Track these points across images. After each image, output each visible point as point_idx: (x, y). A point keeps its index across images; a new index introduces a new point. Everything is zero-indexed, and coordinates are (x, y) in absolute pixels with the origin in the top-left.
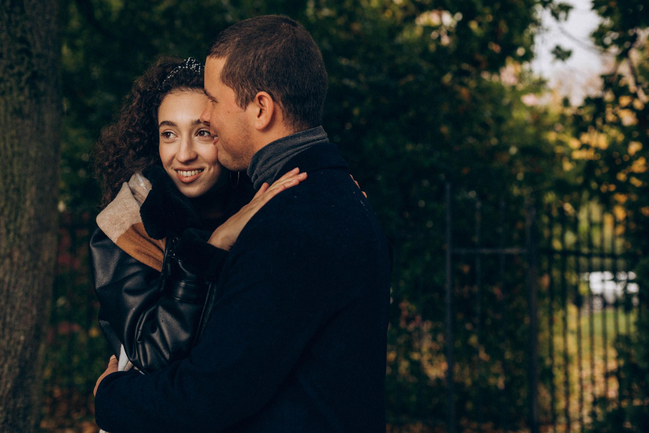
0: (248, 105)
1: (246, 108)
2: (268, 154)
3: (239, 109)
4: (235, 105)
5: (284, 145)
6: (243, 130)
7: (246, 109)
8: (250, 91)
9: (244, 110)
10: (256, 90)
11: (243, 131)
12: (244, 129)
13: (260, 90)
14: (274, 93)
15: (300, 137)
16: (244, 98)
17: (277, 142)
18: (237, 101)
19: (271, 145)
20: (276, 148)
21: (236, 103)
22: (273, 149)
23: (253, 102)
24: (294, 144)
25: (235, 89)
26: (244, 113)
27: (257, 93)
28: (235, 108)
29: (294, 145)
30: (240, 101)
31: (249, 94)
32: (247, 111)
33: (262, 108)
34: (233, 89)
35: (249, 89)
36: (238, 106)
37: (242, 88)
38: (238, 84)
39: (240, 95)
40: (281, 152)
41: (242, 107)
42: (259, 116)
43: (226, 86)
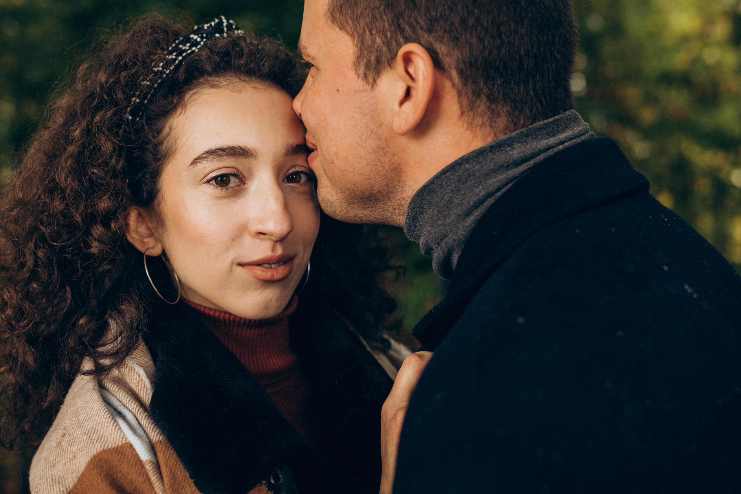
0: (381, 74)
1: (375, 81)
3: (360, 83)
4: (352, 74)
6: (368, 134)
7: (375, 85)
8: (387, 42)
9: (370, 87)
10: (401, 40)
12: (371, 131)
13: (408, 40)
16: (373, 58)
18: (356, 64)
20: (458, 178)
21: (354, 69)
22: (452, 180)
23: (391, 67)
25: (356, 37)
26: (370, 93)
27: (400, 46)
28: (353, 81)
30: (364, 66)
31: (384, 49)
32: (377, 89)
33: (411, 84)
34: (352, 36)
35: (385, 35)
36: (359, 78)
37: (371, 34)
38: (362, 25)
39: (365, 52)
40: (471, 184)
41: (366, 79)
42: (401, 103)
43: (337, 29)
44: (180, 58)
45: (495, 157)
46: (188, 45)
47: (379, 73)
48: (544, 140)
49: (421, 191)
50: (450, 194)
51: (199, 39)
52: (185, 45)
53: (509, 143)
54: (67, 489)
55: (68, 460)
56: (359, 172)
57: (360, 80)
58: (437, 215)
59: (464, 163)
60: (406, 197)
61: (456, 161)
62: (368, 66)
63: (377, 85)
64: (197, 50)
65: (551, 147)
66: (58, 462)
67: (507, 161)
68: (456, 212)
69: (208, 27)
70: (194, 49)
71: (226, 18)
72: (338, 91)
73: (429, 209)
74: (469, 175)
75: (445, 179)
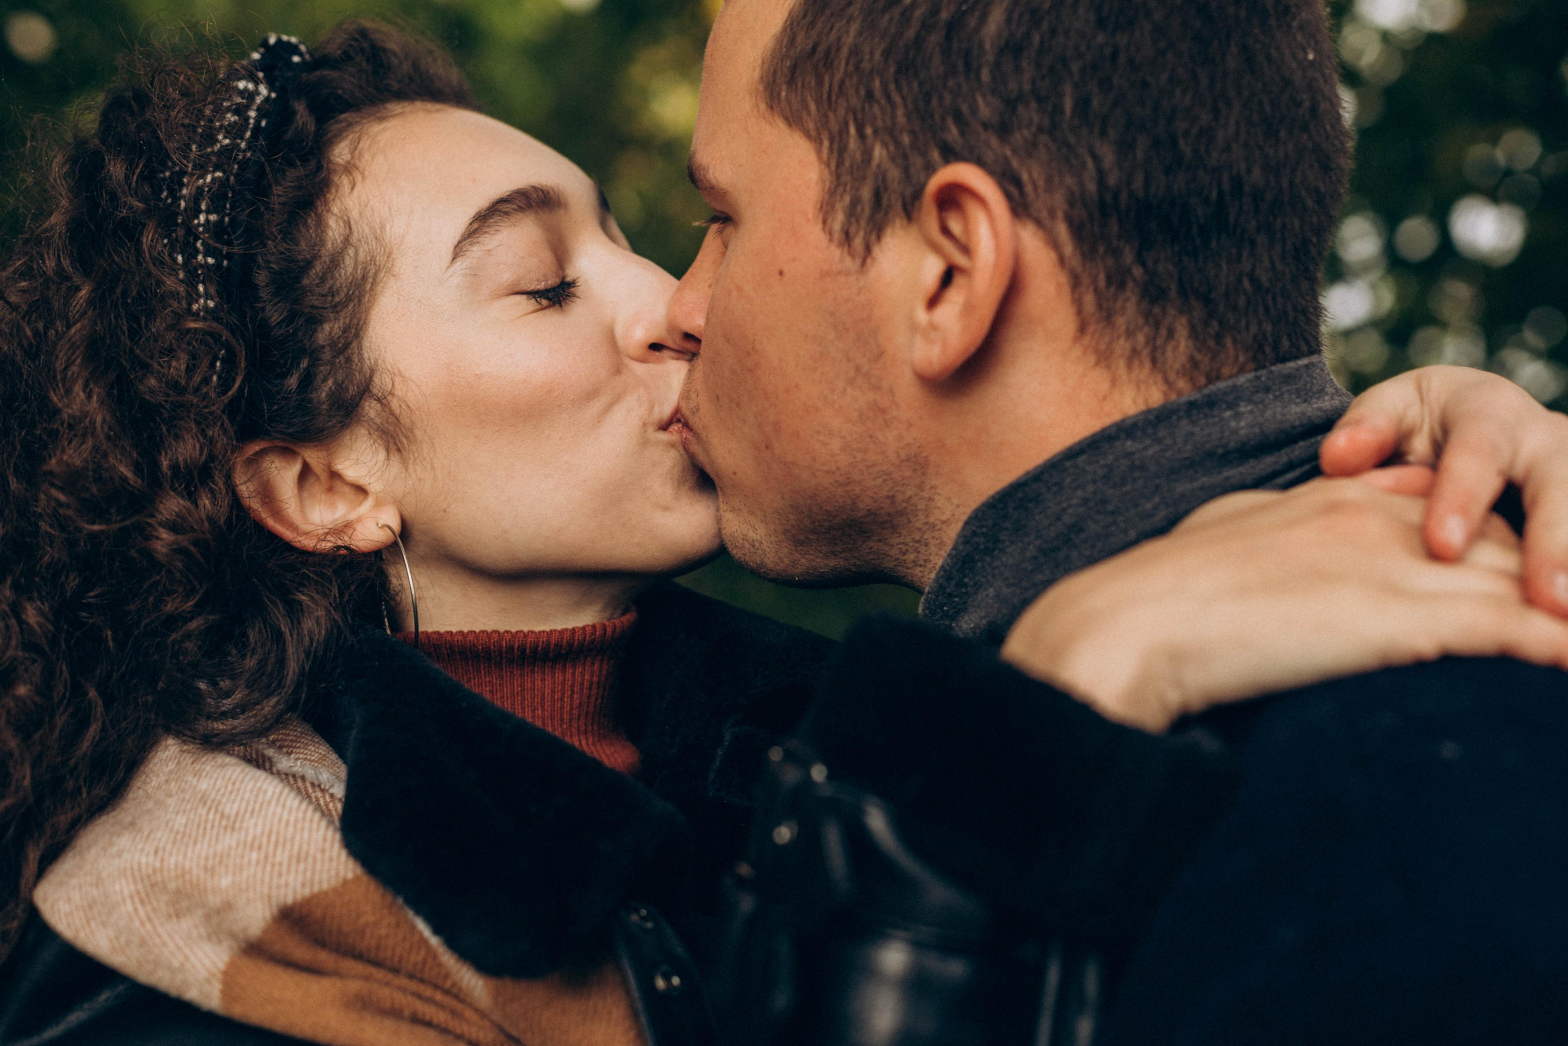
0: (884, 234)
1: (868, 250)
3: (833, 254)
5: (1150, 452)
6: (850, 375)
7: (869, 261)
8: (901, 157)
9: (858, 262)
10: (935, 155)
11: (851, 382)
12: (858, 369)
13: (951, 153)
14: (1032, 173)
15: (1238, 405)
16: (866, 195)
18: (826, 209)
21: (820, 220)
23: (908, 217)
24: (1208, 446)
26: (857, 278)
27: (934, 172)
28: (817, 248)
29: (1210, 454)
30: (845, 212)
31: (894, 173)
32: (873, 272)
33: (959, 258)
34: (816, 140)
35: (898, 144)
36: (831, 240)
37: (862, 136)
38: (841, 112)
39: (846, 178)
41: (849, 246)
42: (933, 302)
43: (781, 124)
45: (1197, 429)
47: (880, 231)
56: (824, 468)
57: (832, 246)
62: (853, 212)
63: (874, 259)
72: (781, 273)
74: (1132, 467)
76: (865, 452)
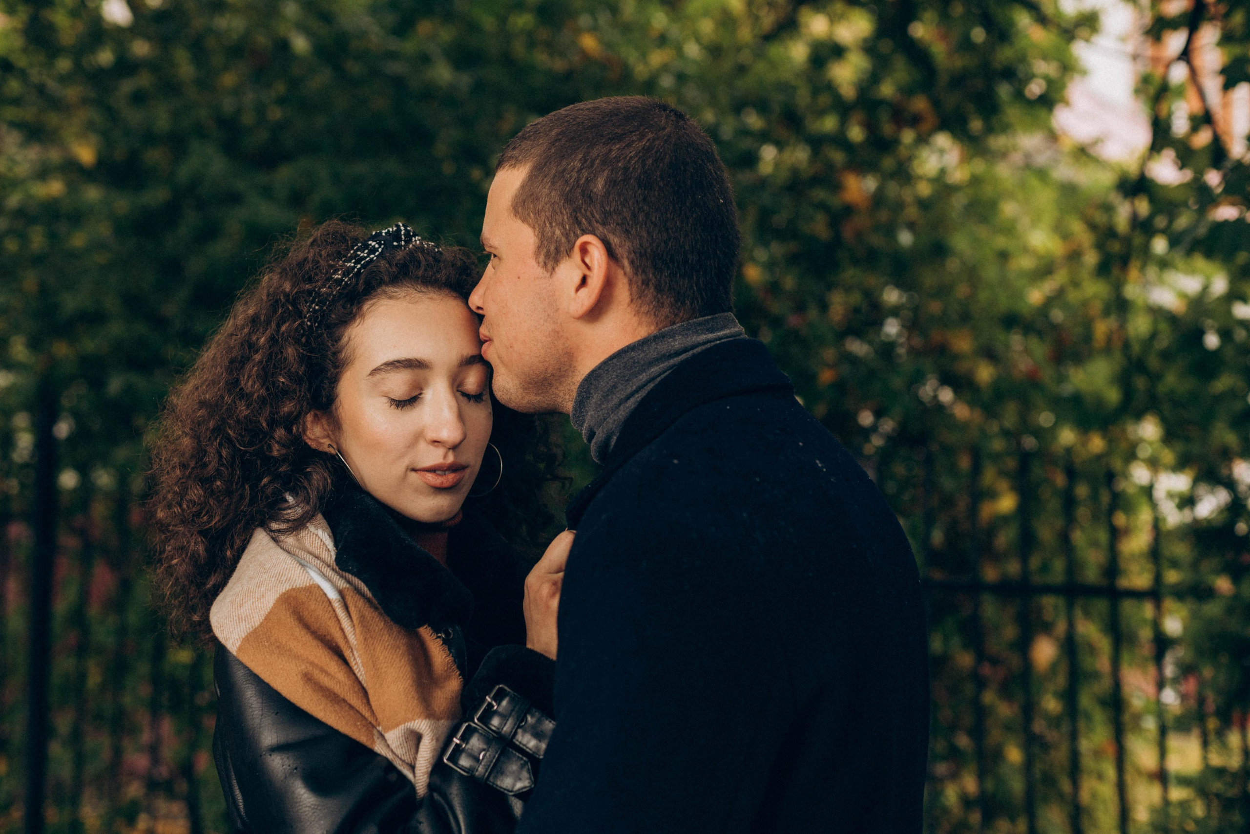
0: (560, 263)
1: (553, 269)
2: (610, 378)
3: (539, 271)
4: (532, 262)
5: (641, 356)
6: (546, 318)
7: (553, 273)
8: (566, 233)
9: (549, 274)
10: (579, 232)
12: (548, 315)
13: (584, 232)
14: (614, 240)
15: (675, 336)
16: (552, 248)
17: (625, 351)
18: (537, 253)
19: (613, 359)
20: (624, 364)
21: (535, 258)
22: (618, 367)
23: (569, 256)
24: (663, 352)
25: (537, 229)
26: (549, 280)
27: (577, 237)
28: (533, 269)
29: (664, 355)
30: (544, 255)
31: (563, 239)
32: (555, 277)
33: (587, 272)
34: (534, 228)
35: (564, 228)
36: (538, 265)
37: (551, 226)
38: (543, 218)
39: (545, 242)
40: (635, 371)
41: (546, 267)
42: (577, 290)
43: (519, 222)
44: (359, 266)
45: (658, 347)
46: (366, 251)
47: (558, 261)
48: (703, 335)
49: (589, 376)
50: (616, 380)
51: (377, 246)
52: (363, 252)
53: (672, 334)
54: (252, 627)
55: (257, 600)
56: (536, 355)
57: (539, 268)
58: (601, 399)
59: (630, 351)
60: (575, 382)
61: (622, 349)
62: (548, 255)
63: (555, 272)
64: (375, 258)
65: (709, 341)
66: (245, 602)
67: (669, 350)
68: (619, 396)
69: (386, 233)
70: (372, 256)
71: (403, 225)
72: (519, 278)
73: (595, 393)
74: (634, 363)
75: (612, 365)
76: (551, 349)
